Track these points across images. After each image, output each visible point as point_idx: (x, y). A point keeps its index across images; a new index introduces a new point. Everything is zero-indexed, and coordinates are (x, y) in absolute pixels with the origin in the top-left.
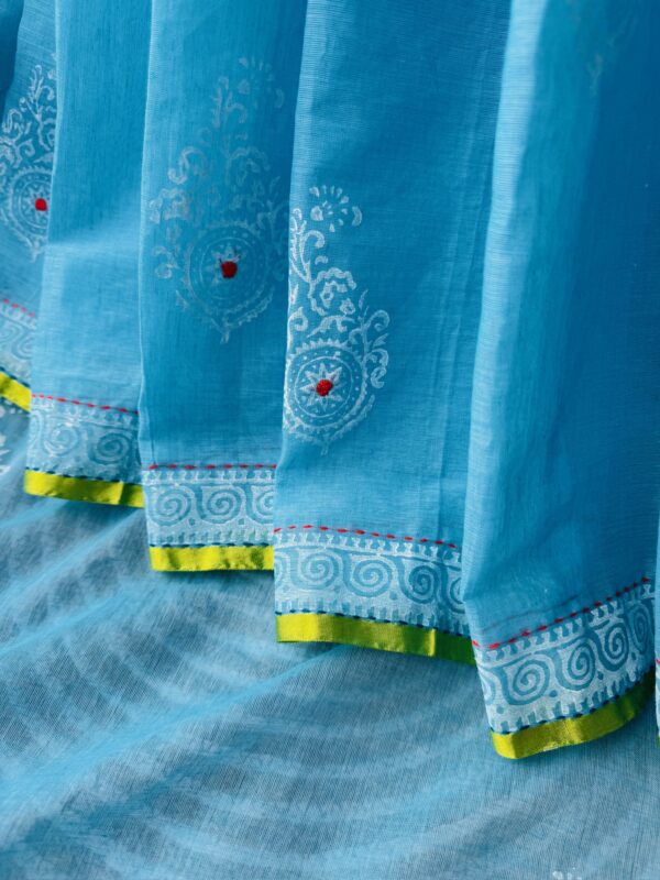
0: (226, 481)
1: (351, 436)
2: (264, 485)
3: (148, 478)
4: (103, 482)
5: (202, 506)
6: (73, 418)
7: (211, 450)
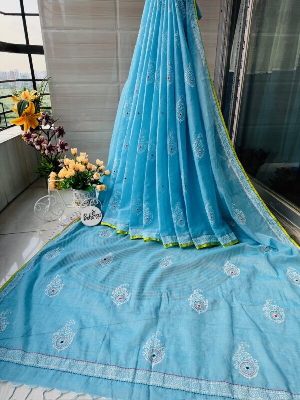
0: (138, 230)
1: (150, 225)
2: (142, 231)
3: (130, 231)
4: (125, 232)
5: (136, 233)
6: (122, 225)
7: (136, 228)
